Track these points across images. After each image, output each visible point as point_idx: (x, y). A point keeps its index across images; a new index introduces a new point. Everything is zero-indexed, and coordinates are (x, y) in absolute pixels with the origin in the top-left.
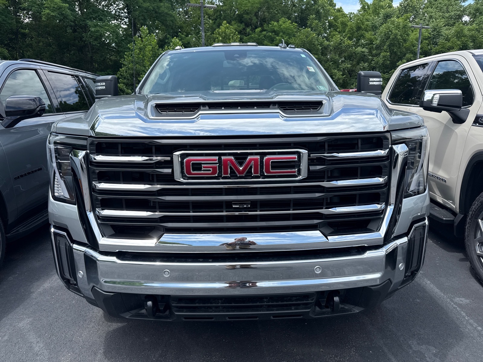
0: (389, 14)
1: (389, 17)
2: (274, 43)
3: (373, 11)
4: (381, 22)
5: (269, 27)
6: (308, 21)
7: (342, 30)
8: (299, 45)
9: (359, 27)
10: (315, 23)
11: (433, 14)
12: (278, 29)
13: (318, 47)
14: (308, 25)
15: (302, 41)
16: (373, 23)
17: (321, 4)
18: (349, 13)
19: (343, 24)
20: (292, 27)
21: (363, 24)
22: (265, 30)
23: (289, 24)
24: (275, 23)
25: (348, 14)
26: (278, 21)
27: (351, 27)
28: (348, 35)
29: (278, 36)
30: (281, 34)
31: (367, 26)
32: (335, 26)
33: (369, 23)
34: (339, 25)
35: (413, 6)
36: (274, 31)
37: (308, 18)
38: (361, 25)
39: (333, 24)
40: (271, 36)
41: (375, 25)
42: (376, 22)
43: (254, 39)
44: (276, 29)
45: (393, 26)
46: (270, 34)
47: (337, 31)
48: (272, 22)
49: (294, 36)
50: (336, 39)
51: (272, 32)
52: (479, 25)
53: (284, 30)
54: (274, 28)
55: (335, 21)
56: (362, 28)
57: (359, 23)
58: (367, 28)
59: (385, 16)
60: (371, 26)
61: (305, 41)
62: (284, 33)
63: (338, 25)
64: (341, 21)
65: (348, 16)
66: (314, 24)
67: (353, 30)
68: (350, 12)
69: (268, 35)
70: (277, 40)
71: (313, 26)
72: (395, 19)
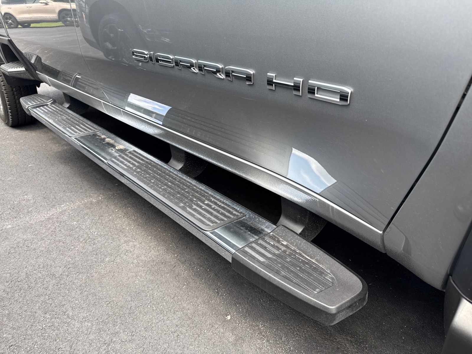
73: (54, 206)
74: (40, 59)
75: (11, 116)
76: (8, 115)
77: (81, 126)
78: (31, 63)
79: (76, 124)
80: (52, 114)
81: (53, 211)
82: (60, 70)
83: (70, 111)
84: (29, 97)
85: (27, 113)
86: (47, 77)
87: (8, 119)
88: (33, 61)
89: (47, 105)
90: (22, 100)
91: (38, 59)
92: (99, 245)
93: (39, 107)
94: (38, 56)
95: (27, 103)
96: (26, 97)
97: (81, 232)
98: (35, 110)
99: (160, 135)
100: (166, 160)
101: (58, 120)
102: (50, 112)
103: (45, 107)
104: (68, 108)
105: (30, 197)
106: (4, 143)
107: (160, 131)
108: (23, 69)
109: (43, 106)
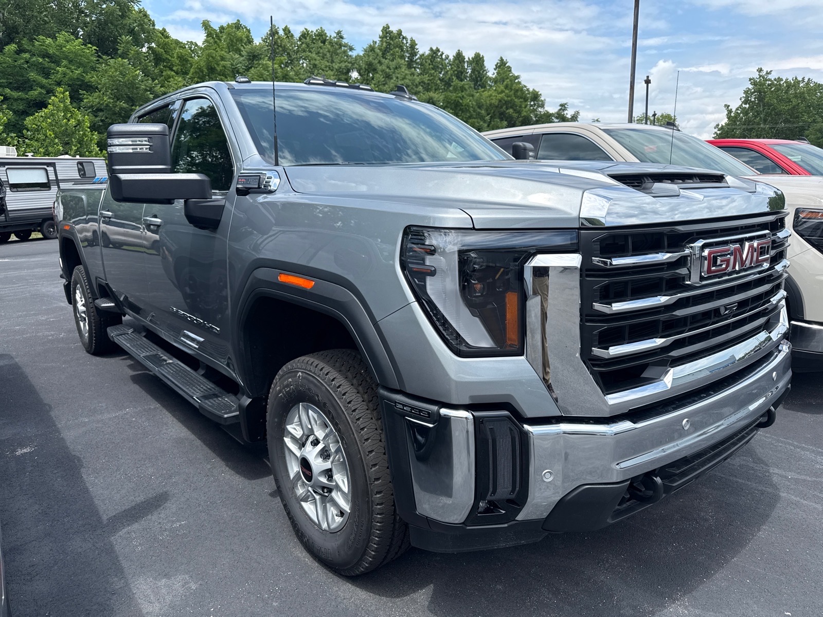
0: (256, 54)
1: (257, 59)
2: (53, 77)
3: (228, 44)
4: (246, 65)
5: (34, 46)
6: (119, 44)
7: (181, 69)
8: (109, 87)
9: (212, 68)
10: (134, 51)
11: (317, 62)
12: (57, 53)
13: (147, 95)
14: (119, 52)
15: (114, 81)
16: (232, 65)
17: (138, 18)
18: (188, 42)
19: (182, 59)
20: (88, 51)
21: (218, 65)
22: (25, 51)
23: (79, 46)
24: (49, 41)
25: (186, 43)
26: (54, 38)
27: (199, 67)
28: (196, 79)
29: (59, 65)
30: (65, 62)
31: (225, 68)
32: (167, 61)
33: (228, 64)
34: (175, 60)
35: (283, 45)
36: (45, 55)
37: (118, 40)
38: (216, 66)
39: (164, 57)
40: (41, 63)
41: (236, 68)
42: (238, 64)
43: (4, 65)
44: (51, 51)
45: (268, 74)
46: (41, 60)
47: (173, 71)
48: (41, 37)
49: (94, 69)
50: (176, 84)
51: (43, 57)
52: (378, 86)
53: (71, 55)
54: (46, 50)
55: (165, 51)
56: (217, 70)
57: (211, 62)
58: (225, 71)
59: (250, 56)
60: (231, 70)
61: (120, 81)
62: (71, 62)
63: (173, 59)
64: (178, 54)
65: (187, 46)
66: (132, 52)
67: (203, 73)
68: (190, 41)
69: (34, 61)
70: (57, 74)
71: (131, 55)
72: (266, 61)
73: (121, 410)
74: (127, 298)
75: (95, 343)
76: (92, 342)
77: (149, 348)
78: (120, 301)
79: (146, 347)
80: (130, 340)
81: (120, 413)
82: (142, 308)
83: (145, 339)
84: (115, 327)
85: (112, 339)
86: (131, 312)
87: (92, 347)
88: (122, 299)
89: (128, 334)
90: (109, 329)
91: (126, 298)
92: (147, 430)
93: (121, 335)
94: (126, 296)
95: (112, 332)
96: (112, 327)
97: (137, 424)
98: (118, 337)
99: (195, 355)
100: (195, 369)
101: (134, 345)
102: (130, 339)
103: (126, 335)
104: (145, 336)
105: (104, 405)
106: (85, 368)
107: (195, 353)
108: (113, 304)
109: (124, 334)
